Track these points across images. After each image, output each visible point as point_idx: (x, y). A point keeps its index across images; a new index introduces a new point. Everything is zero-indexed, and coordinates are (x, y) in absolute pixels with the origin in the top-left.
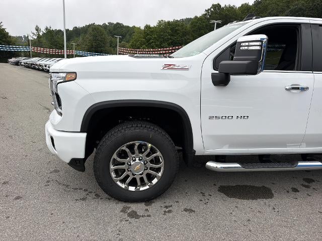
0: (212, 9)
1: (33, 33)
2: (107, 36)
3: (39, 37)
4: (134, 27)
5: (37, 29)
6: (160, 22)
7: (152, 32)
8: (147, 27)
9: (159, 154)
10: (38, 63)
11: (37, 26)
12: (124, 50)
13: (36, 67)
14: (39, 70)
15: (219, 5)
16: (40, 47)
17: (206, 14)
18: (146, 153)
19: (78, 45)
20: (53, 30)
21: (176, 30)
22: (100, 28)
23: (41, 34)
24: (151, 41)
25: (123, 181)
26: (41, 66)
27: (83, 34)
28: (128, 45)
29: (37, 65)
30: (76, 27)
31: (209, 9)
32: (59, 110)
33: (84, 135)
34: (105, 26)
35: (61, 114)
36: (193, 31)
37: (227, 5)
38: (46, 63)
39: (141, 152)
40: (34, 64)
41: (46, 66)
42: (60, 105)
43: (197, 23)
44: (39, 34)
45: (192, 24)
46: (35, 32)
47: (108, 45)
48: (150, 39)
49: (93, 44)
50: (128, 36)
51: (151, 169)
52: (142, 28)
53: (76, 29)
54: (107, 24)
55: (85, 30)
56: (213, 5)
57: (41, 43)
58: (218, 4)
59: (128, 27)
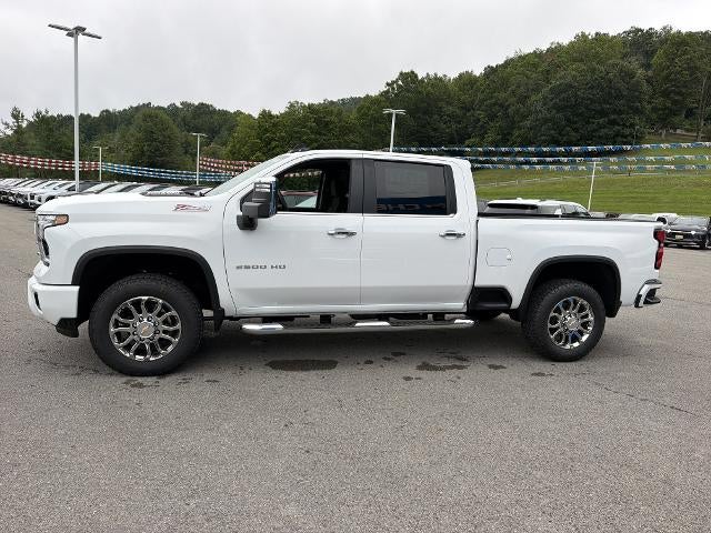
0: (400, 83)
1: (6, 124)
2: (177, 130)
3: (19, 131)
4: (238, 113)
5: (16, 115)
6: (292, 105)
7: (275, 125)
8: (266, 115)
9: (174, 313)
10: (15, 190)
11: (15, 109)
12: (210, 162)
13: (11, 198)
14: (15, 205)
15: (413, 75)
16: (22, 154)
17: (387, 92)
18: (156, 312)
19: (111, 150)
20: (52, 117)
21: (327, 124)
22: (161, 114)
23: (24, 125)
24: (274, 144)
25: (127, 348)
26: (21, 196)
27: (123, 126)
28: (224, 151)
29: (13, 195)
30: (107, 111)
31: (393, 82)
32: (47, 260)
33: (77, 288)
34: (173, 111)
35: (48, 265)
36: (363, 125)
37: (432, 74)
38: (35, 190)
39: (150, 311)
40: (6, 193)
41: (32, 197)
42: (47, 254)
43: (369, 109)
44: (19, 127)
45: (359, 110)
46: (11, 121)
47: (180, 150)
48: (273, 139)
49: (145, 148)
50: (225, 133)
51: (165, 332)
52: (256, 115)
53: (106, 115)
54: (178, 105)
55: (128, 117)
56: (401, 74)
57: (24, 145)
58: (412, 72)
59: (225, 113)
